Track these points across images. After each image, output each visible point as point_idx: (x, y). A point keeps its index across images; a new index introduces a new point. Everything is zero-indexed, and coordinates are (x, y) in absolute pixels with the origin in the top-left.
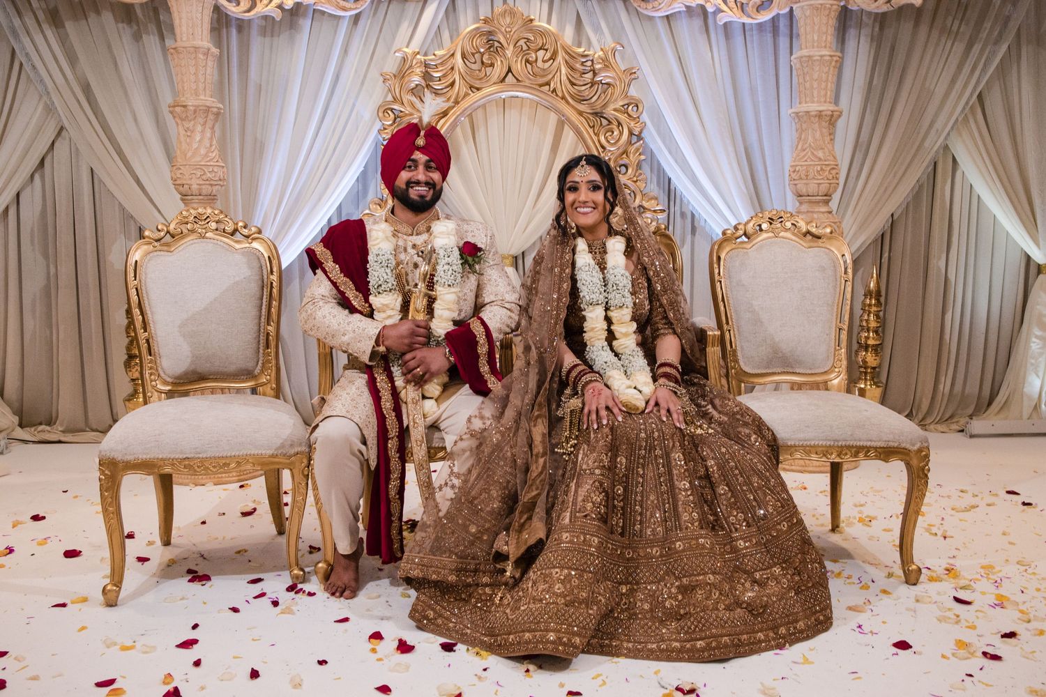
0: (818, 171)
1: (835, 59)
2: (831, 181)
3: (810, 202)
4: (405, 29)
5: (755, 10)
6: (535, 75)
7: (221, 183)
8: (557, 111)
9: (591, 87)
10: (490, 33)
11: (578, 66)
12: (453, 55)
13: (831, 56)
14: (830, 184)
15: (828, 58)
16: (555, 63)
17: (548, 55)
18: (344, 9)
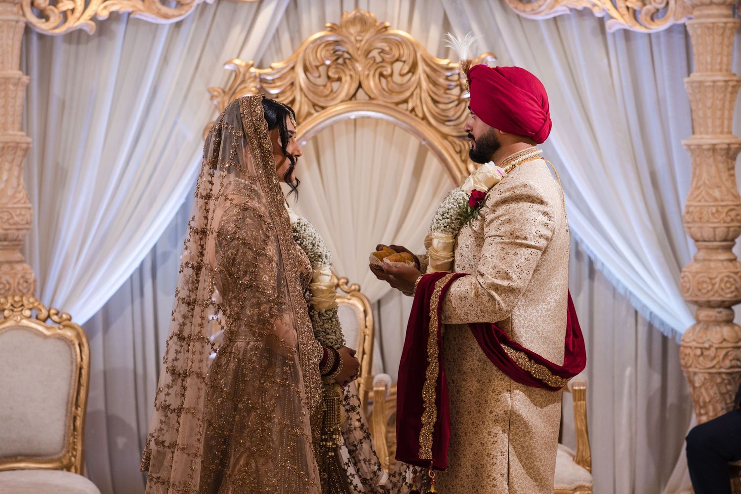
0: (713, 214)
1: (731, 84)
2: (731, 225)
3: (707, 248)
4: (237, 34)
5: (649, 19)
6: (391, 92)
7: (27, 226)
8: (418, 134)
9: (457, 105)
10: (337, 42)
11: (442, 81)
12: (293, 68)
13: (726, 81)
14: (728, 228)
15: (721, 84)
16: (413, 79)
17: (406, 68)
18: (166, 17)
